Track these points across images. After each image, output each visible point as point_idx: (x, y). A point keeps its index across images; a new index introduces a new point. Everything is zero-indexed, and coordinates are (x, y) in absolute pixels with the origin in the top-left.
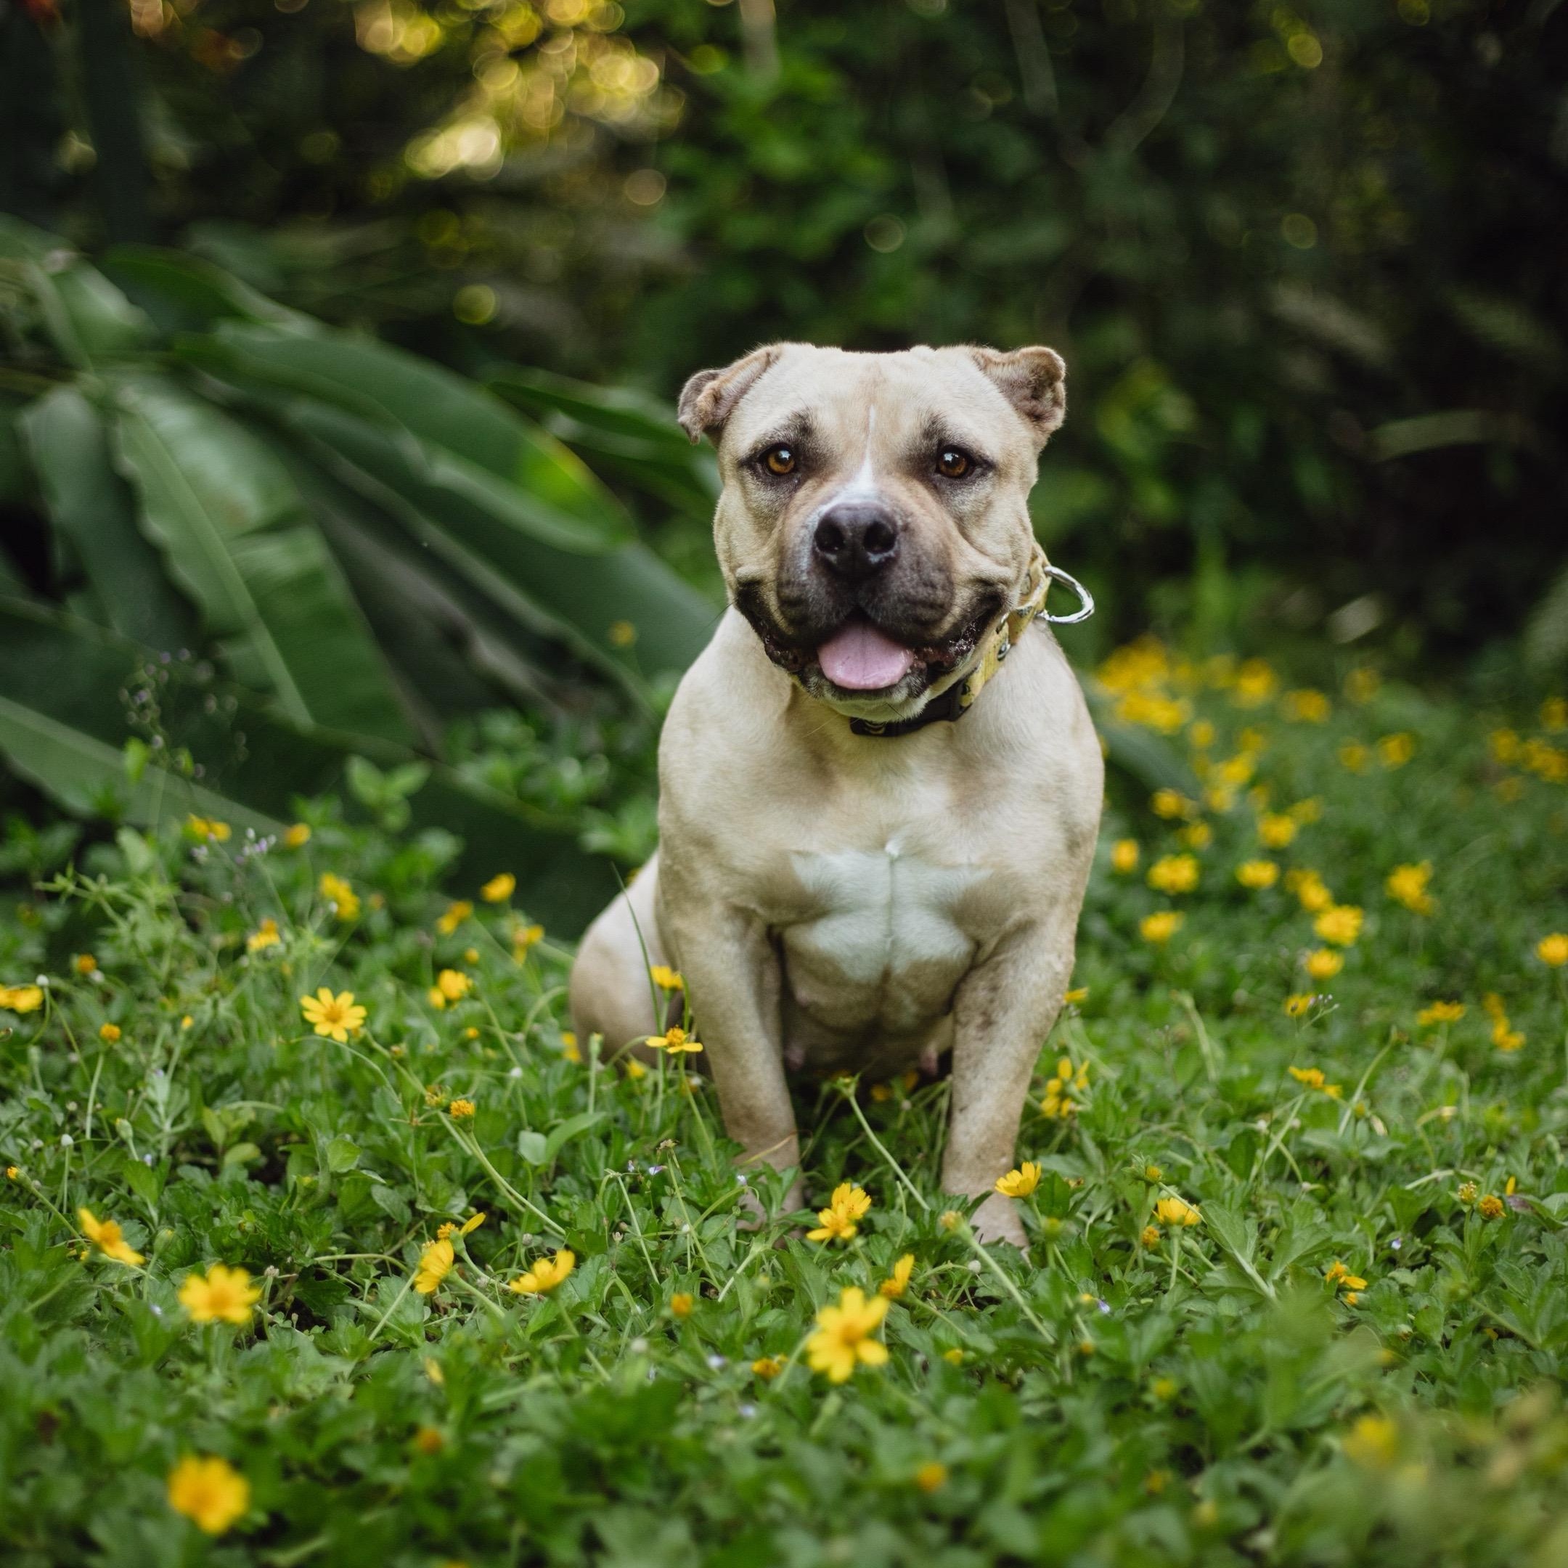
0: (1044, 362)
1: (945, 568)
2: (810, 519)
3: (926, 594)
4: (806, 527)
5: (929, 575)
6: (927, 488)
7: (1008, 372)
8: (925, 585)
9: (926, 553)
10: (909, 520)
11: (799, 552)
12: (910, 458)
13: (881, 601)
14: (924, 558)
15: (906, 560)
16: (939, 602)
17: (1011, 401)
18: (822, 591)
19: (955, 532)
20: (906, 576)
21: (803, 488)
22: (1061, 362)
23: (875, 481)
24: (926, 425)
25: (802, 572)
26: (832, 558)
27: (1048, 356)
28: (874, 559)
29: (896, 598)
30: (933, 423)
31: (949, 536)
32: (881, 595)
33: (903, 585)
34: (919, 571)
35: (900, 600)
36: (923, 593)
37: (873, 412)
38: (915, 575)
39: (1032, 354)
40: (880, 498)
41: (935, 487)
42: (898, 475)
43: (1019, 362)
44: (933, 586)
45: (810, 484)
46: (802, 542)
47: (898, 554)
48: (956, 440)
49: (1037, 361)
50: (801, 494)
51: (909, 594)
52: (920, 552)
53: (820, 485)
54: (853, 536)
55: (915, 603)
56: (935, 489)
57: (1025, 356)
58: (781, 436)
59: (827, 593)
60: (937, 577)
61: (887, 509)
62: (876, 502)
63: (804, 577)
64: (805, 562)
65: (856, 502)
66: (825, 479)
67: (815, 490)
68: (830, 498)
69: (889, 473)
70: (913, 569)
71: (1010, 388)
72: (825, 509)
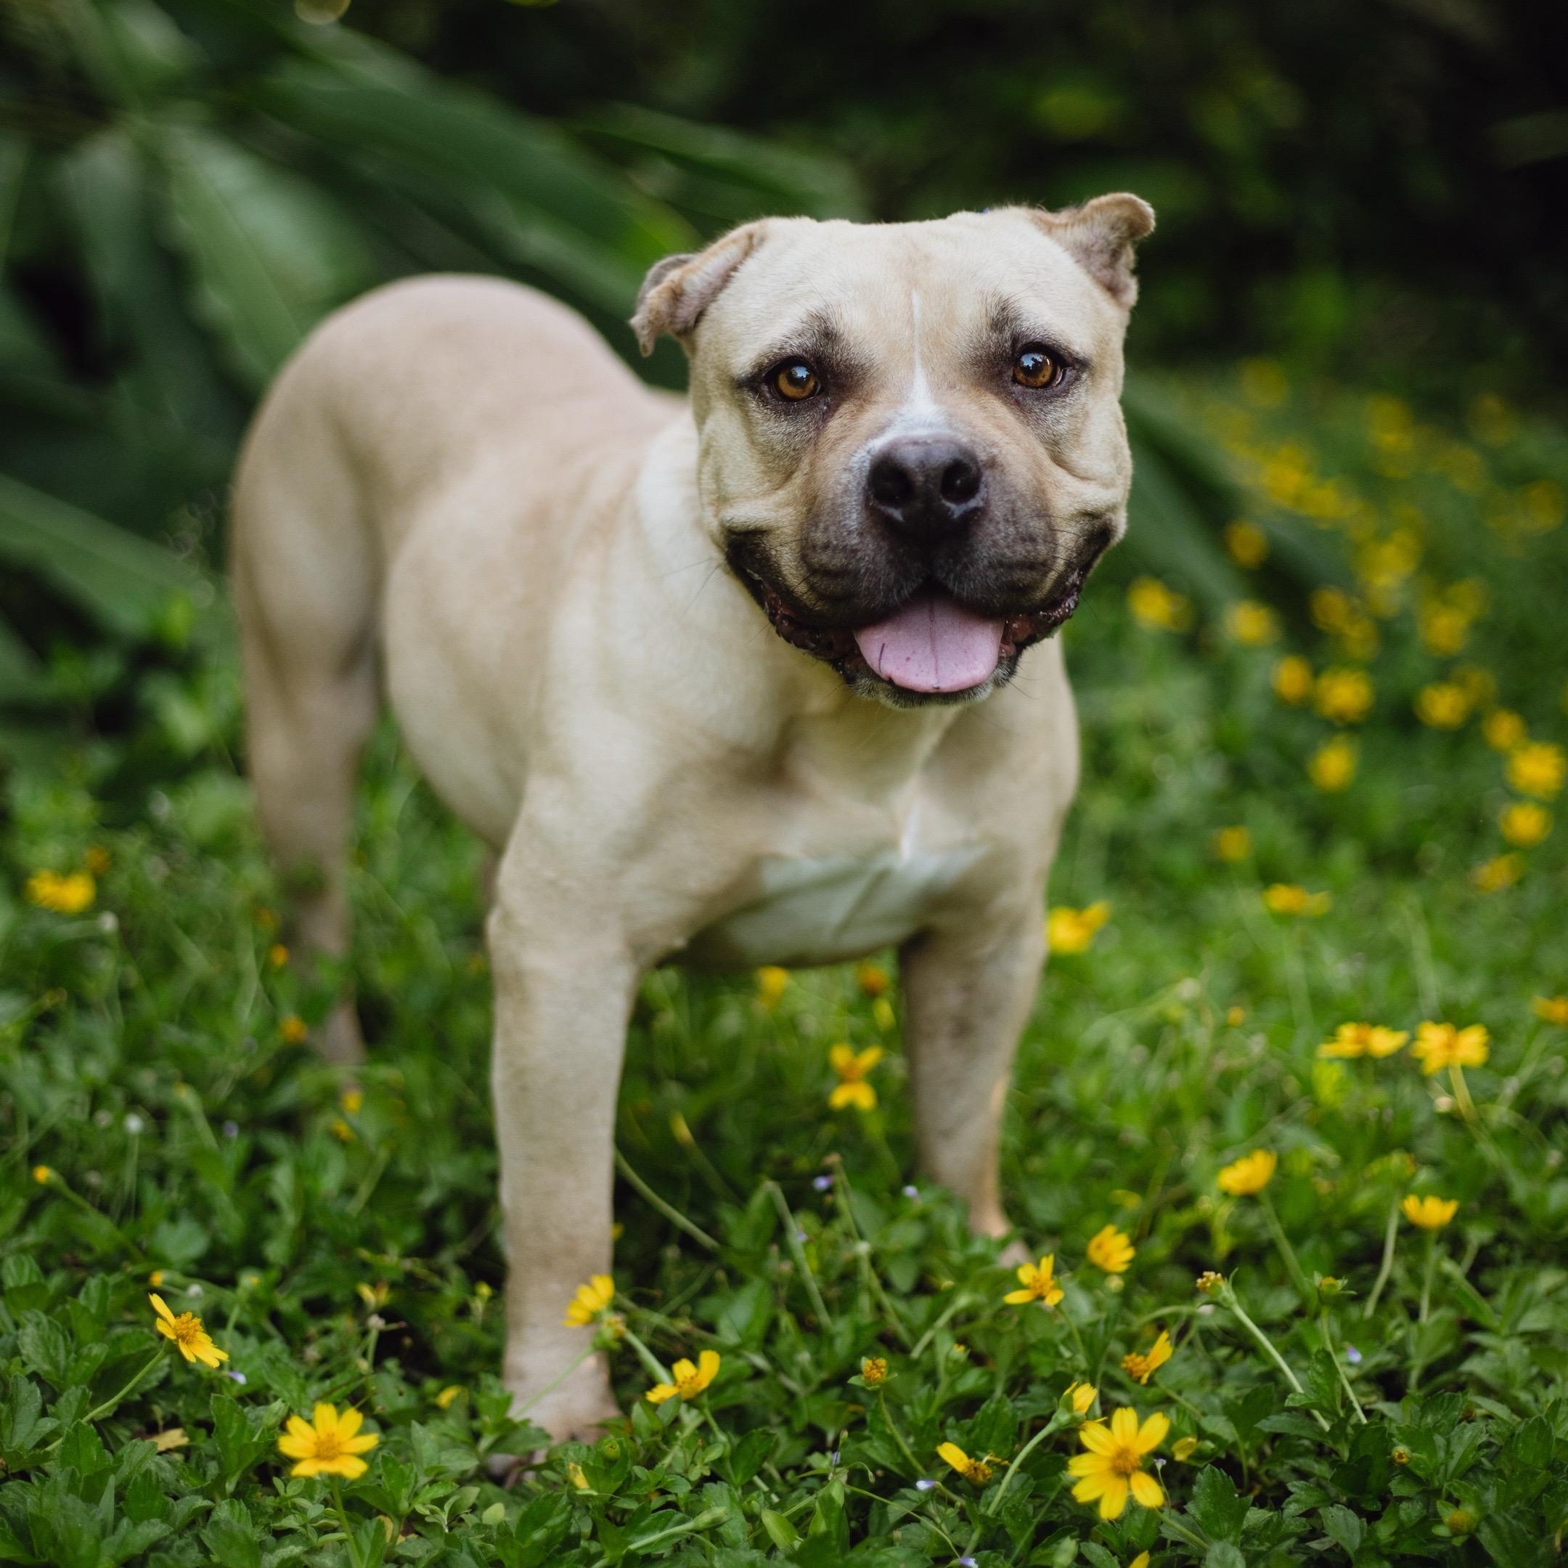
0: (1125, 212)
1: (1044, 513)
2: (855, 459)
3: (1024, 553)
4: (850, 470)
5: (1027, 526)
6: (1005, 403)
7: (1080, 234)
8: (1024, 540)
9: (1022, 496)
10: (995, 451)
11: (843, 504)
12: (977, 362)
13: (966, 567)
14: (1019, 504)
15: (998, 511)
16: (1041, 558)
17: (1089, 272)
18: (881, 559)
19: (1047, 462)
20: (999, 531)
21: (837, 415)
22: (1149, 210)
23: (937, 400)
24: (994, 313)
25: (850, 533)
26: (897, 514)
27: (1132, 204)
28: (957, 510)
29: (986, 562)
30: (1003, 309)
31: (1040, 466)
32: (965, 560)
33: (995, 544)
34: (1015, 523)
35: (991, 566)
36: (1021, 551)
37: (916, 299)
38: (1011, 530)
39: (1108, 204)
40: (950, 426)
41: (1017, 403)
42: (964, 387)
43: (1092, 218)
44: (1032, 539)
45: (846, 408)
46: (846, 491)
47: (987, 501)
48: (1037, 335)
49: (1117, 212)
50: (835, 425)
51: (1003, 555)
52: (1013, 496)
53: (861, 409)
54: (926, 482)
55: (1011, 566)
56: (1018, 405)
57: (1099, 209)
58: (793, 347)
59: (889, 562)
60: (1037, 526)
61: (964, 440)
62: (946, 432)
63: (854, 540)
64: (854, 518)
65: (921, 433)
66: (866, 400)
67: (854, 417)
68: (881, 429)
69: (952, 387)
70: (1007, 521)
71: (1084, 253)
72: (879, 444)
